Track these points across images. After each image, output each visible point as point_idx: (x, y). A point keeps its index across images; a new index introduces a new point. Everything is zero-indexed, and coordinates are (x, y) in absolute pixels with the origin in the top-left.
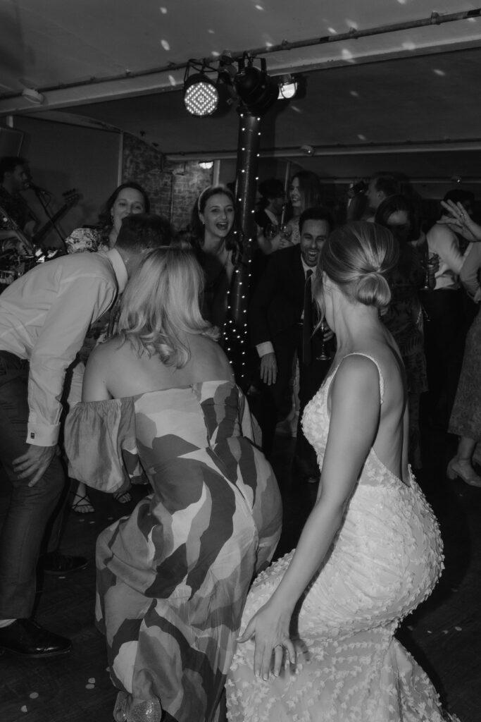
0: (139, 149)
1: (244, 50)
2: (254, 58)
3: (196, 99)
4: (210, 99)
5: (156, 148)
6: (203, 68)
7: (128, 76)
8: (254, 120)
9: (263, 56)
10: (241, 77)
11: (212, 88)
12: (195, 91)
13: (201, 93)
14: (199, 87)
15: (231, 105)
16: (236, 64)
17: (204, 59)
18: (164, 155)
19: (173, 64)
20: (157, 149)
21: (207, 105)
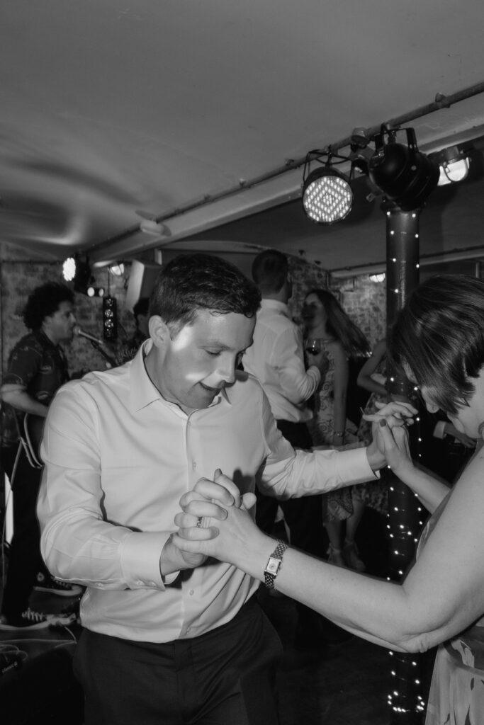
0: (300, 269)
1: (382, 122)
2: (397, 130)
3: (321, 201)
4: (340, 198)
5: (318, 266)
6: (330, 158)
7: (244, 187)
8: (406, 218)
9: (410, 125)
10: (380, 160)
11: (341, 183)
12: (317, 190)
13: (327, 192)
14: (322, 183)
15: (374, 201)
16: (372, 145)
17: (330, 147)
18: (329, 273)
19: (293, 161)
20: (321, 266)
21: (336, 207)
